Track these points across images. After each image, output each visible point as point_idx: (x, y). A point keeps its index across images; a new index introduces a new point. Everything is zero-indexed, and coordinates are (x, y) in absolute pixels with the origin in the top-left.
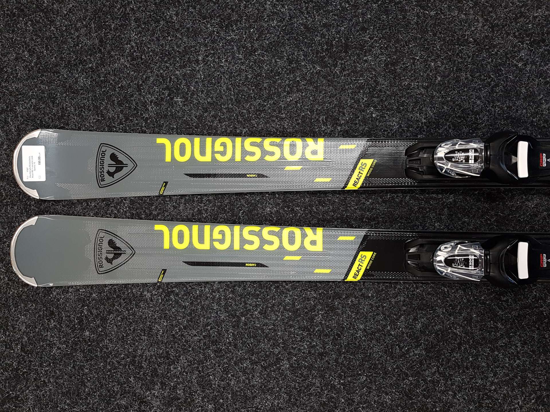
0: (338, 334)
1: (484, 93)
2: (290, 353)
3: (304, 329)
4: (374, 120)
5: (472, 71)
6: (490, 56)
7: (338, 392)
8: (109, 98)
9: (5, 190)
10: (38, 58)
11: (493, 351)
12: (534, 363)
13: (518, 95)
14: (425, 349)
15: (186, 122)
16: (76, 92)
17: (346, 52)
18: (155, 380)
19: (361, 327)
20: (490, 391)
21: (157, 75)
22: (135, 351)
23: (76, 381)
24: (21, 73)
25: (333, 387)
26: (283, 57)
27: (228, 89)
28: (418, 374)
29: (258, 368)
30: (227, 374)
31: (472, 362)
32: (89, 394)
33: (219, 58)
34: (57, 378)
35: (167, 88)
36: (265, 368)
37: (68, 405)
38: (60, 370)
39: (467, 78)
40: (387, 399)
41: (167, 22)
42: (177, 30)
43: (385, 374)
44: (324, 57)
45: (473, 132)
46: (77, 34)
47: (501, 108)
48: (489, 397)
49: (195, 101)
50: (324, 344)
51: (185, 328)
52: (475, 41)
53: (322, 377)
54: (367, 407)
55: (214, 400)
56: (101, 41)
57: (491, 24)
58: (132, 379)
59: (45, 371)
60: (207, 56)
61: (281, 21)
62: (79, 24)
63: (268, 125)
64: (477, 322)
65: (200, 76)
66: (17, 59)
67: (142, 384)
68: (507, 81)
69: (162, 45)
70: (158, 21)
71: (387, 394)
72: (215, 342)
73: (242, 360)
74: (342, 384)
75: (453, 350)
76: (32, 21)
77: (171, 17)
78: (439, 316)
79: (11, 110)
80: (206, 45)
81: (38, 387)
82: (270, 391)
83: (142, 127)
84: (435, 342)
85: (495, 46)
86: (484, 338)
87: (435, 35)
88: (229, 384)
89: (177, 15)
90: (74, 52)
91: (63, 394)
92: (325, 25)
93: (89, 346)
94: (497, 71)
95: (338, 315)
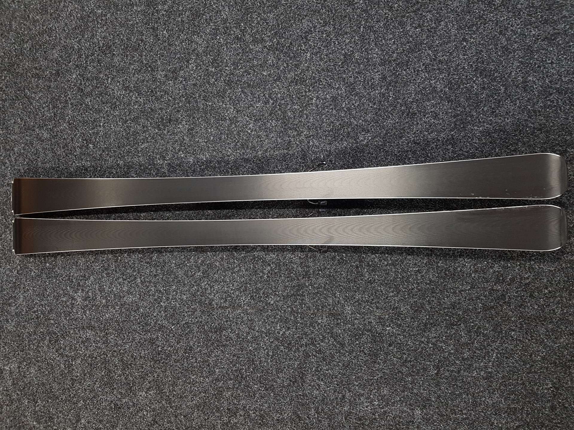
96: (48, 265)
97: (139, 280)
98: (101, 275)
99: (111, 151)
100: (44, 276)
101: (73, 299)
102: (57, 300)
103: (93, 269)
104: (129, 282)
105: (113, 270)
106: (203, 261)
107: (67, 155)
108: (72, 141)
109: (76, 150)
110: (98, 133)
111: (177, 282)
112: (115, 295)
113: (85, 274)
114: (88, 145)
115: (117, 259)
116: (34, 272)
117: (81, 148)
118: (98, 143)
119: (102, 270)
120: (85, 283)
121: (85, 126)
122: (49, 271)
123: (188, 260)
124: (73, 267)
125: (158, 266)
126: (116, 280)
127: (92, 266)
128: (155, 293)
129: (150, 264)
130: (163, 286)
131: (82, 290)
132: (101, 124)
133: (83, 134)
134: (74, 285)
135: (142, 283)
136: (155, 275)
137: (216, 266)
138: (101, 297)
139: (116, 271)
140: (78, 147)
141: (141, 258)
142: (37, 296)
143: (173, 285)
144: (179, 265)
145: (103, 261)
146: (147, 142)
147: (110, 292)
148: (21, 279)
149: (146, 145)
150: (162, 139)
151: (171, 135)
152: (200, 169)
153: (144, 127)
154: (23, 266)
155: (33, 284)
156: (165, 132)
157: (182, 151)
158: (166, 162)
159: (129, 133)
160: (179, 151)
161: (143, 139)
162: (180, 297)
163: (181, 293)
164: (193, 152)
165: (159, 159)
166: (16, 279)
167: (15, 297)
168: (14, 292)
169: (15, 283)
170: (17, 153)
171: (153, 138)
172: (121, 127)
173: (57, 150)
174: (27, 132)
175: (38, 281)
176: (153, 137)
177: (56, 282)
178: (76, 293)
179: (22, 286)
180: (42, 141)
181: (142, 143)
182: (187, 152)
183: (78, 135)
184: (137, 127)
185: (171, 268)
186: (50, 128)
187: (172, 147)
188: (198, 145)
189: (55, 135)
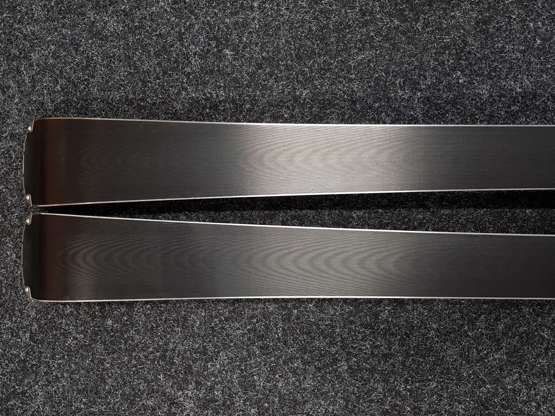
96: (110, 322)
97: (343, 366)
98: (248, 351)
99: (278, 66)
100: (100, 347)
101: (173, 402)
102: (132, 403)
103: (228, 335)
104: (319, 369)
105: (279, 339)
106: (508, 328)
107: (165, 73)
108: (181, 40)
109: (190, 63)
110: (245, 25)
111: (442, 373)
112: (281, 397)
113: (204, 347)
114: (220, 51)
115: (290, 315)
116: (75, 338)
117: (201, 57)
118: (245, 47)
119: (249, 339)
120: (206, 368)
121: (214, 8)
122: (112, 336)
123: (472, 322)
124: (176, 329)
125: (393, 334)
126: (285, 363)
127: (223, 328)
128: (385, 396)
129: (372, 328)
130: (406, 381)
131: (197, 382)
132: (256, 5)
133: (209, 24)
134: (175, 372)
135: (351, 371)
136: (385, 356)
137: (543, 338)
138: (245, 401)
139: (285, 343)
140: (195, 54)
141: (350, 313)
142: (79, 392)
143: (430, 380)
144: (448, 334)
145: (253, 317)
146: (372, 47)
147: (270, 391)
148: (40, 352)
149: (367, 54)
150: (410, 41)
151: (433, 32)
152: (507, 112)
153: (364, 14)
154: (46, 324)
155: (70, 367)
156: (419, 26)
157: (462, 71)
158: (419, 94)
159: (326, 26)
160: (454, 69)
161: (360, 41)
162: (447, 408)
163: (451, 397)
164: (489, 73)
165: (402, 88)
166: (27, 353)
167: (24, 393)
168: (22, 381)
169: (25, 361)
170: (38, 65)
171: (386, 39)
172: (306, 12)
173: (139, 59)
174: (64, 18)
175: (83, 358)
176: (385, 36)
177: (129, 361)
178: (181, 389)
179: (43, 369)
180: (102, 39)
181: (360, 49)
182: (474, 73)
183: (197, 27)
184: (346, 12)
185: (427, 339)
186: (124, 11)
187: (436, 60)
188: (502, 57)
189: (136, 27)
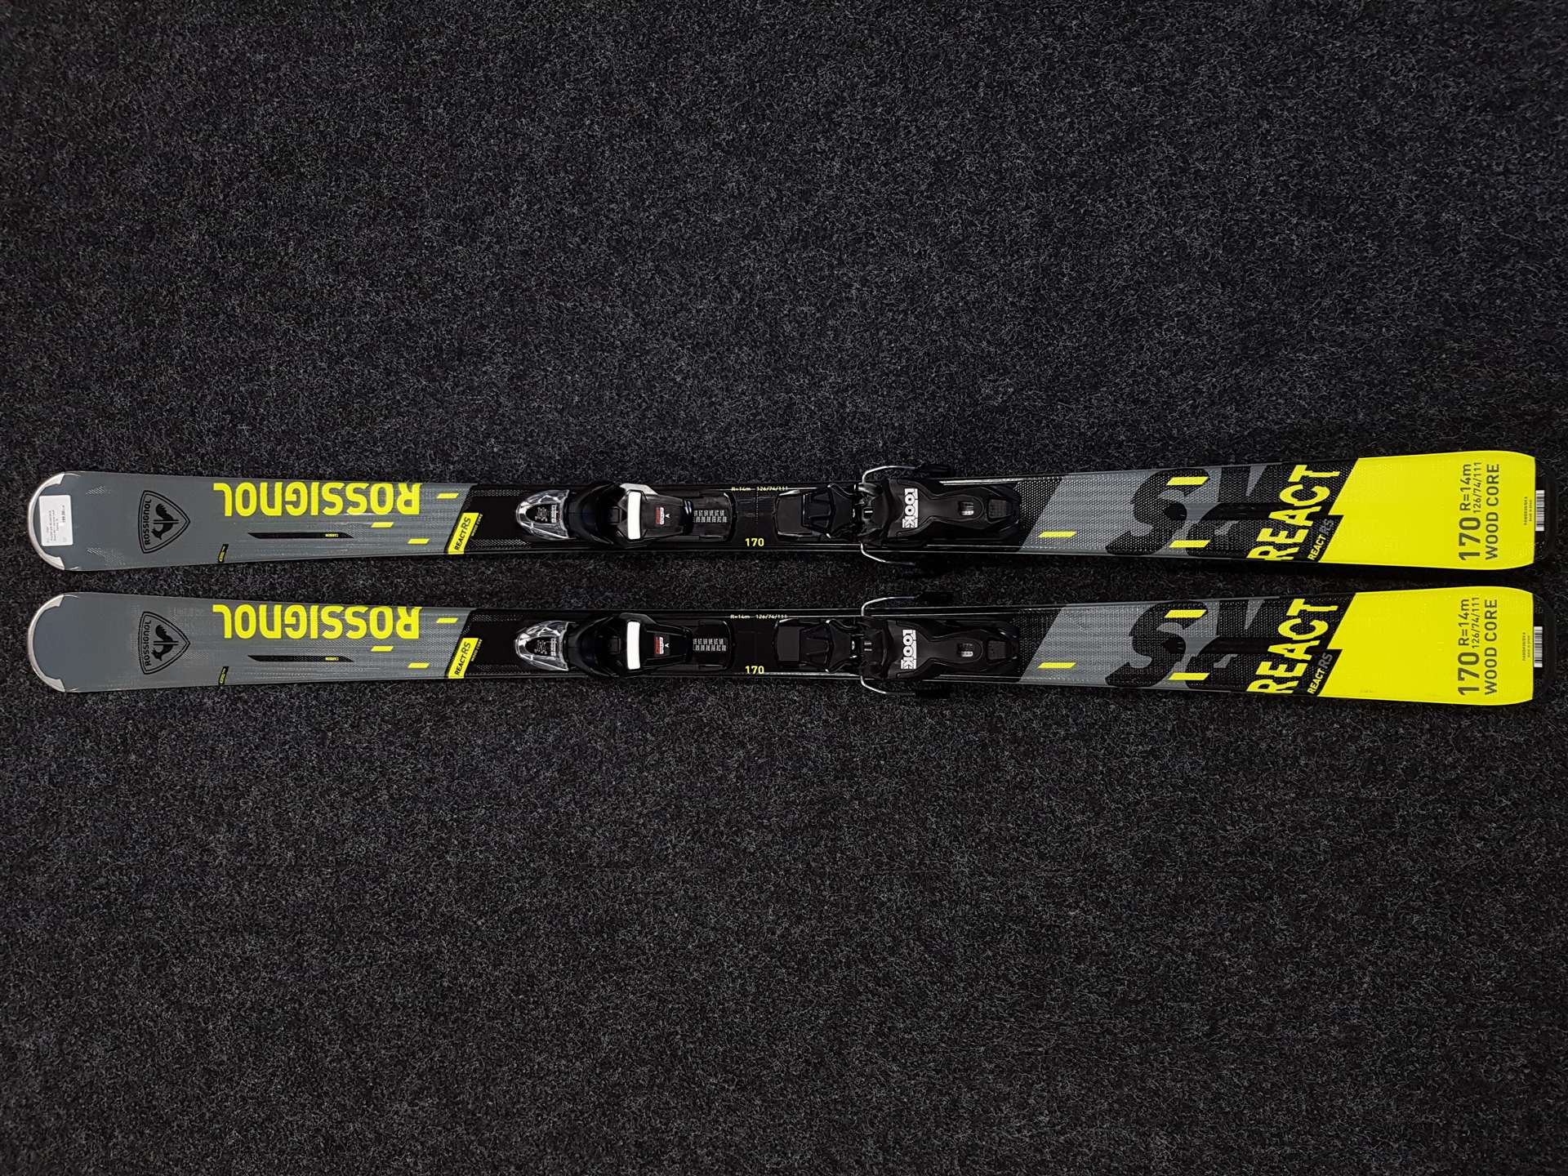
0: (450, 754)
1: (632, 419)
2: (389, 780)
3: (408, 746)
4: (496, 456)
5: (618, 387)
6: (642, 366)
7: (451, 830)
8: (155, 425)
9: (23, 557)
10: (61, 368)
11: (640, 771)
12: (691, 787)
13: (675, 421)
14: (559, 771)
15: (253, 459)
16: (111, 417)
17: (460, 360)
18: (220, 819)
19: (480, 742)
20: (637, 825)
21: (216, 393)
22: (194, 780)
23: (121, 825)
24: (40, 389)
25: (444, 823)
26: (378, 366)
27: (308, 411)
28: (547, 805)
29: (349, 800)
30: (310, 810)
31: (615, 787)
32: (136, 842)
33: (296, 367)
34: (96, 820)
35: (229, 412)
36: (357, 800)
37: (111, 857)
38: (100, 809)
39: (612, 398)
40: (511, 838)
41: (228, 317)
42: (242, 328)
43: (509, 804)
44: (431, 367)
45: (619, 473)
46: (111, 333)
47: (654, 440)
48: (636, 834)
49: (266, 430)
50: (433, 766)
51: (257, 748)
52: (623, 344)
53: (430, 811)
54: (486, 850)
55: (295, 845)
56: (143, 343)
57: (643, 319)
58: (191, 820)
59: (81, 811)
60: (281, 365)
61: (376, 315)
62: (113, 319)
63: (360, 463)
64: (622, 732)
65: (272, 393)
66: (33, 368)
67: (205, 826)
68: (662, 402)
69: (222, 350)
70: (217, 315)
71: (510, 832)
72: (294, 767)
73: (329, 790)
74: (456, 820)
75: (592, 772)
76: (52, 314)
77: (233, 309)
78: (575, 726)
79: (27, 443)
80: (279, 350)
81: (72, 833)
82: (365, 831)
83: (197, 467)
84: (571, 760)
85: (648, 352)
86: (630, 754)
87: (572, 336)
88: (313, 824)
89: (241, 305)
90: (107, 359)
91: (104, 842)
92: (433, 321)
93: (136, 774)
94: (650, 387)
95: (451, 726)
